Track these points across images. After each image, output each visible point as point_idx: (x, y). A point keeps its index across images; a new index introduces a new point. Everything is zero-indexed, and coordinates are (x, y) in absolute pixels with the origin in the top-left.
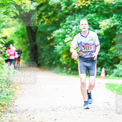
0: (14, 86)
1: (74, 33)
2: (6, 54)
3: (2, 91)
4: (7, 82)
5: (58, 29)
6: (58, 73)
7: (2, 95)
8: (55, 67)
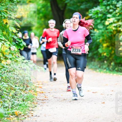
0: (33, 88)
1: (119, 12)
2: (21, 42)
3: (15, 95)
4: (24, 83)
5: (96, 7)
6: (96, 69)
7: (15, 100)
8: (91, 61)
